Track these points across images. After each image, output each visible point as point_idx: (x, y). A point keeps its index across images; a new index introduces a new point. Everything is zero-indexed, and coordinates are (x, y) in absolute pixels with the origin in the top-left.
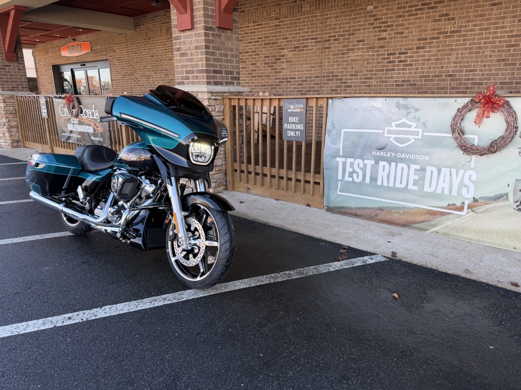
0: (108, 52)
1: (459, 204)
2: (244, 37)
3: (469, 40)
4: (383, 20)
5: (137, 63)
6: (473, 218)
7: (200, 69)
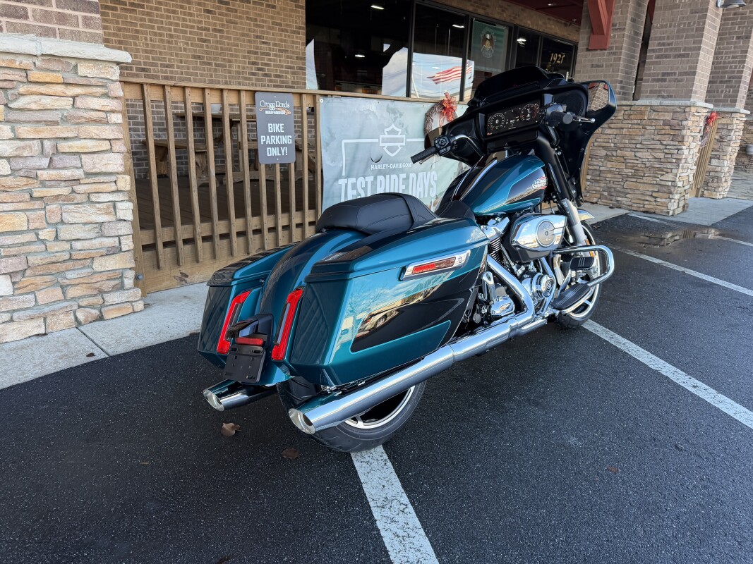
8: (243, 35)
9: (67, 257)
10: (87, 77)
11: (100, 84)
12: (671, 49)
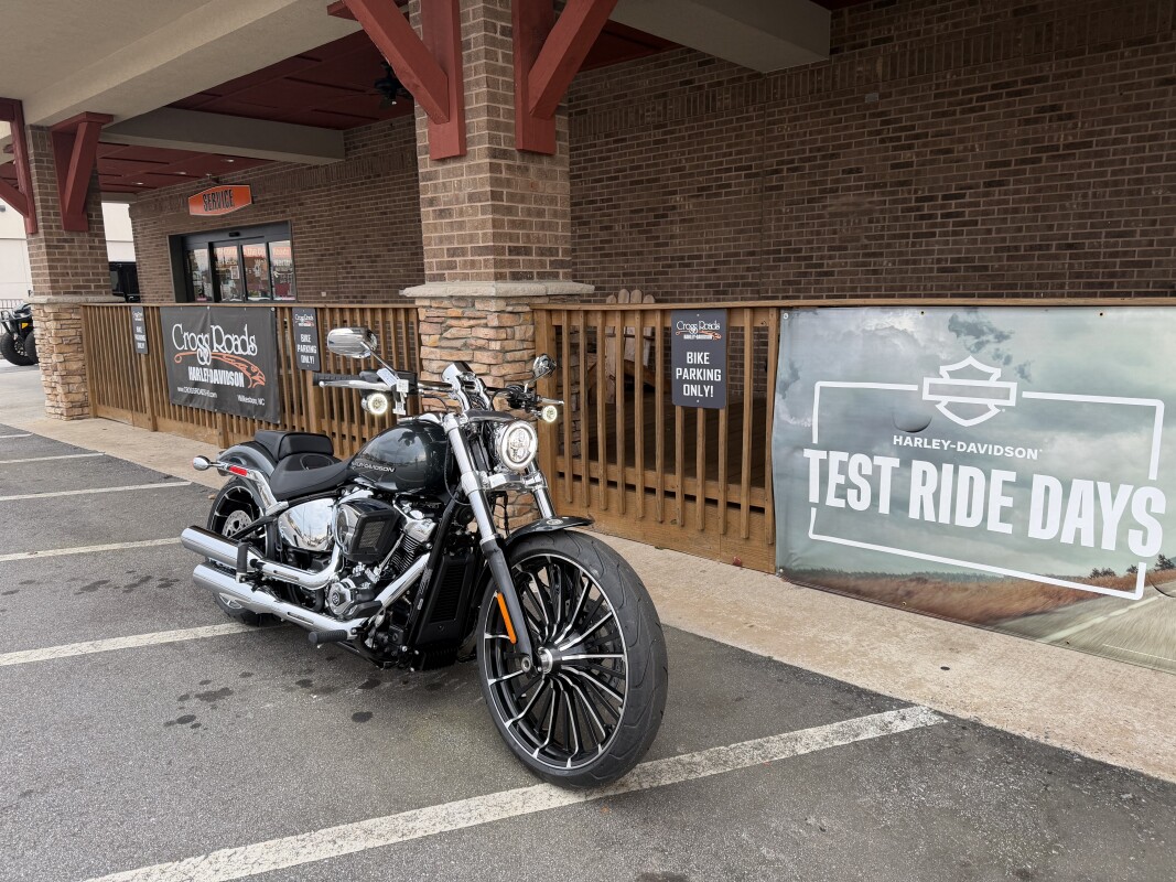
0: (288, 207)
1: (1121, 572)
2: (585, 168)
3: (1111, 163)
4: (904, 124)
5: (349, 228)
6: (1162, 608)
7: (481, 245)
11: (484, 316)
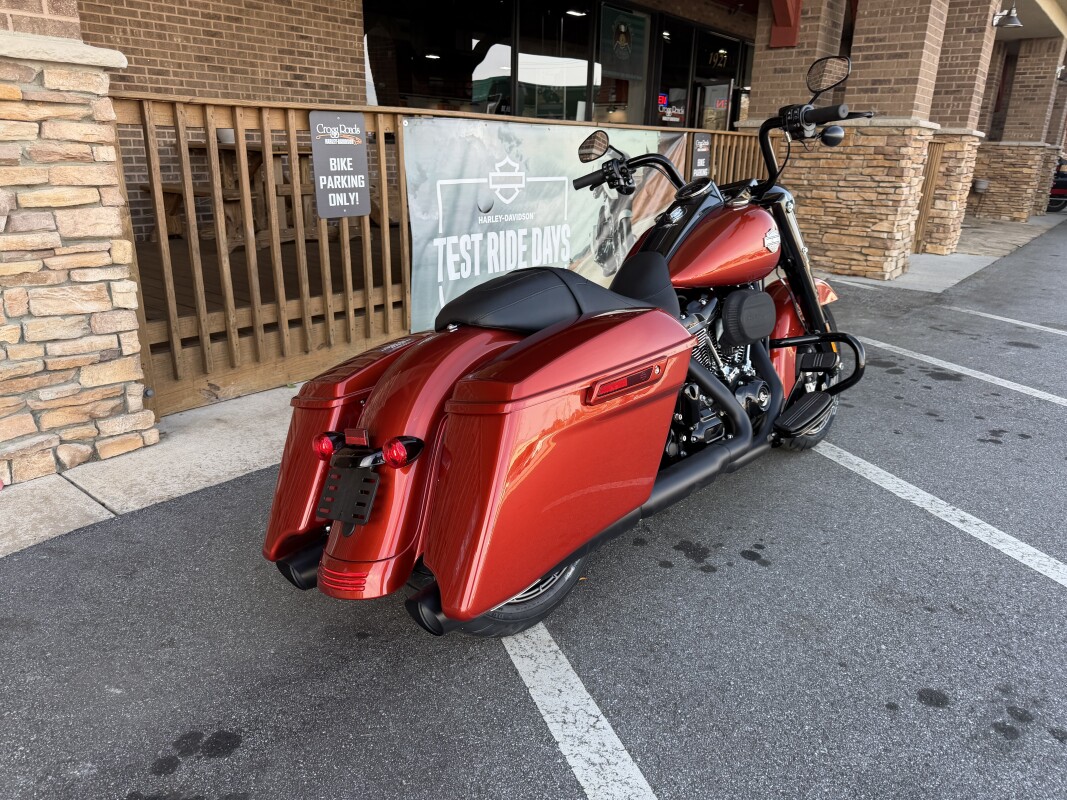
8: (270, 25)
9: (40, 367)
10: (58, 90)
11: (80, 101)
12: (883, 48)
